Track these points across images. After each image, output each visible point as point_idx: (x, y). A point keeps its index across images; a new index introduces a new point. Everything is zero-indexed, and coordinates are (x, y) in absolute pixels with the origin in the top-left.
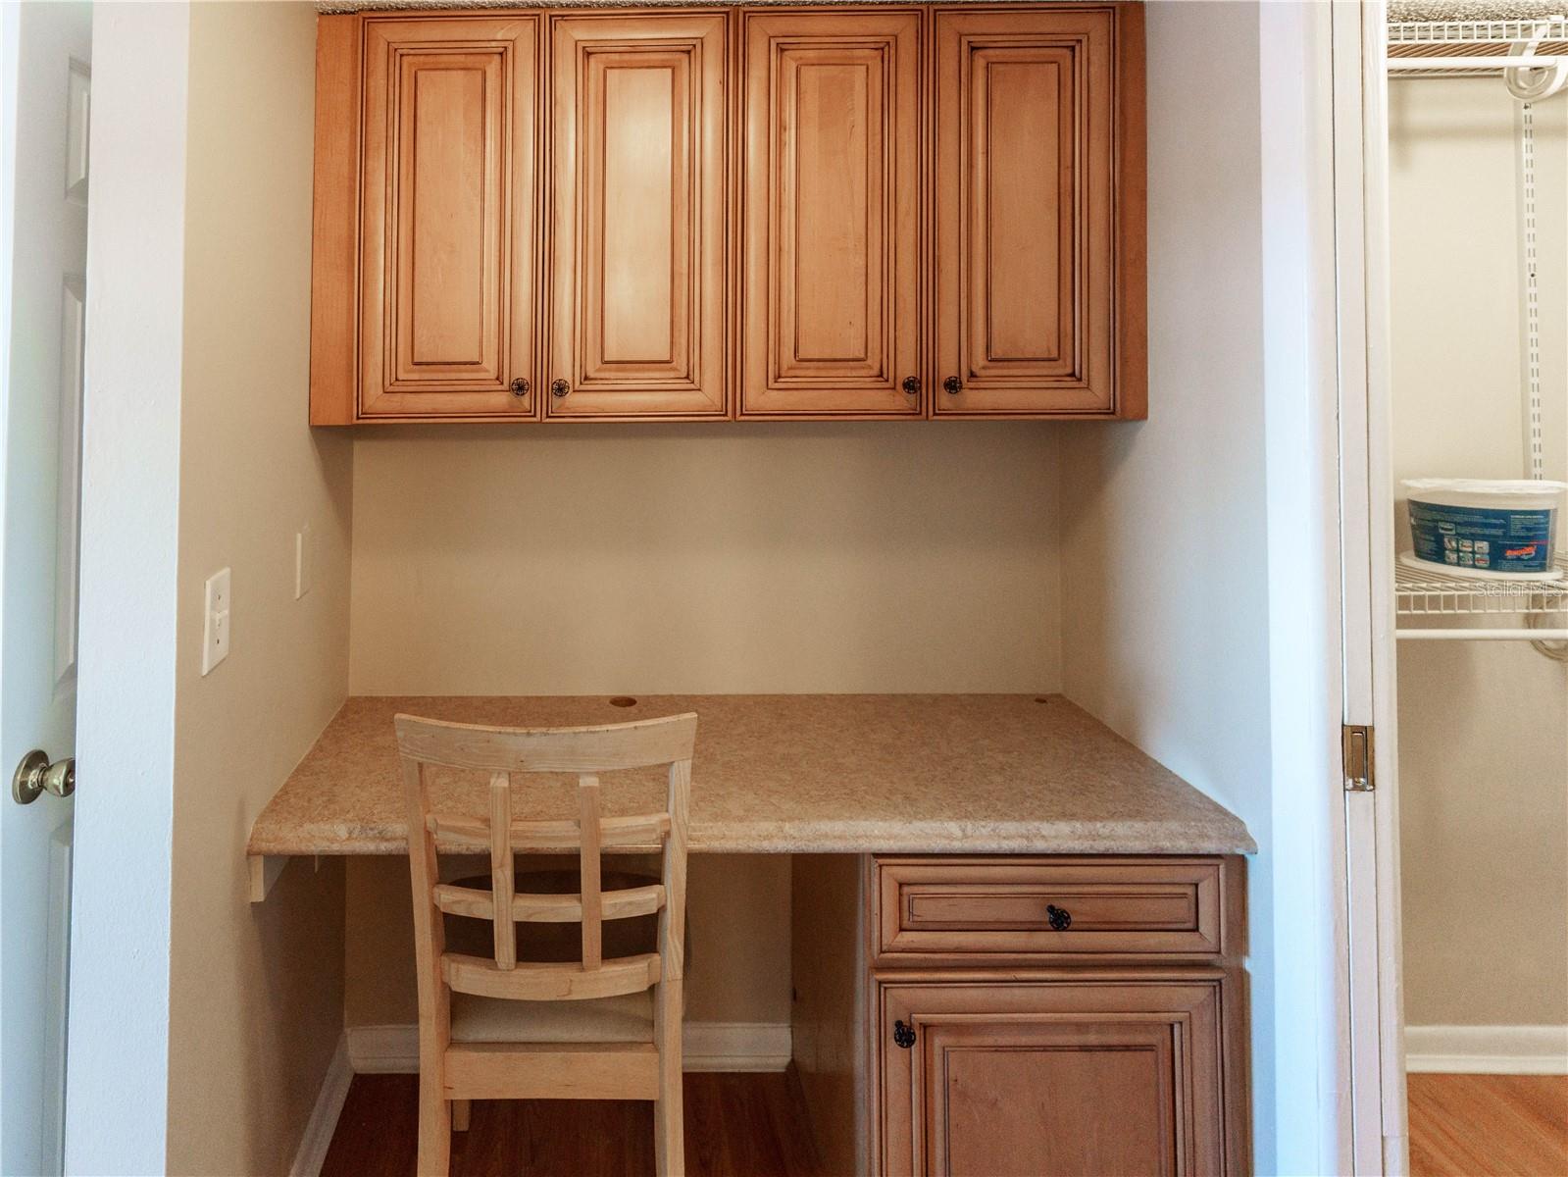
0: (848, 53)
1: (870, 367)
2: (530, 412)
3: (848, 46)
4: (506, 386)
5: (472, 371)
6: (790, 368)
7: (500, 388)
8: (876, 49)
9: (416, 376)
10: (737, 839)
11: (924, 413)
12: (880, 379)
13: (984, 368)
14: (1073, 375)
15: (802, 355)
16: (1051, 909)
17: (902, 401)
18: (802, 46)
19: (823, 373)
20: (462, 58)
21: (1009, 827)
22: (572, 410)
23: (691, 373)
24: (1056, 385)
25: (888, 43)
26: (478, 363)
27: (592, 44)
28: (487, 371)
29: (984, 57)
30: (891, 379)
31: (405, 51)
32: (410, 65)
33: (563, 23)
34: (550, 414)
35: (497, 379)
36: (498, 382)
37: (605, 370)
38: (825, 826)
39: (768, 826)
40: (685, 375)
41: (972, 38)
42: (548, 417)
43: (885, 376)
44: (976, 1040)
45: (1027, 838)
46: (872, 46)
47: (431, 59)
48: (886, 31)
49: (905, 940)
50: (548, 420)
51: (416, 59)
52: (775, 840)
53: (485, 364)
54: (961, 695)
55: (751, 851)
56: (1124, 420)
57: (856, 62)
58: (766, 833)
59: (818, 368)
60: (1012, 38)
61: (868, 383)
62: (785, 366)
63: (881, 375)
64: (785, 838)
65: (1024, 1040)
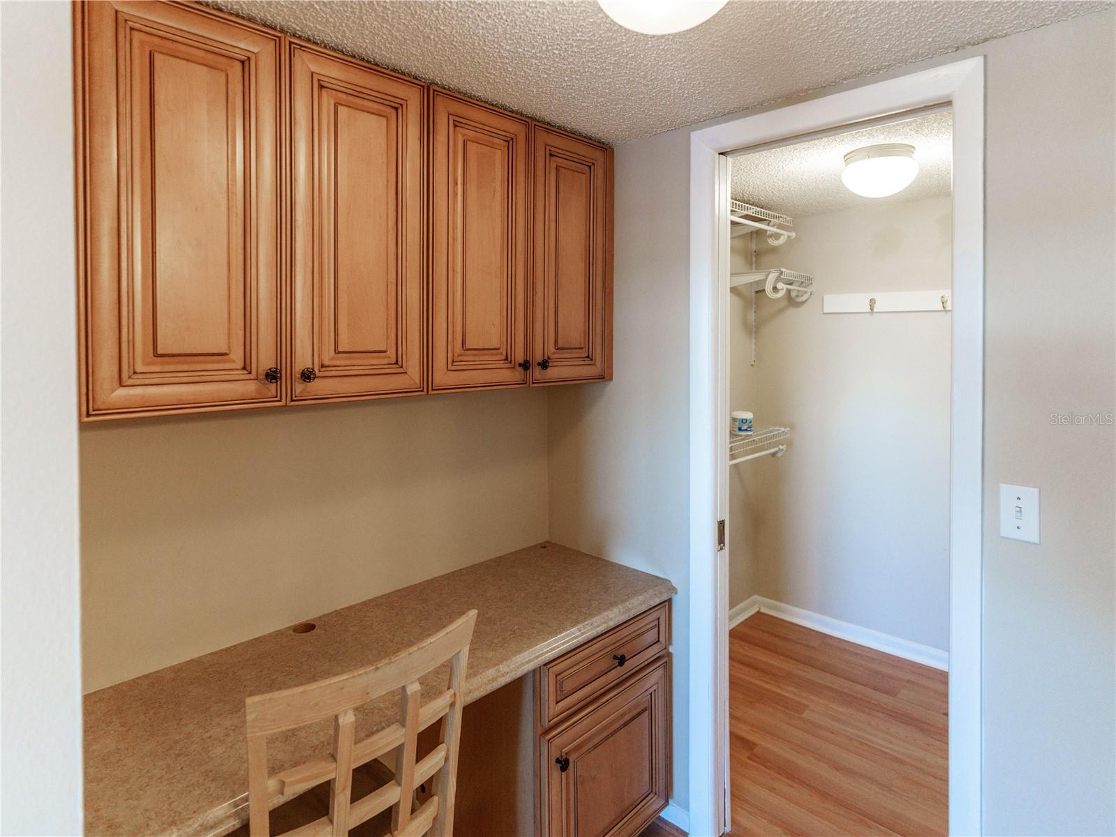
0: (490, 138)
1: (502, 354)
2: (276, 397)
3: (492, 134)
4: (253, 376)
5: (219, 362)
6: (459, 355)
7: (248, 376)
8: (505, 141)
9: (157, 369)
10: (478, 688)
11: (528, 383)
12: (507, 362)
13: (553, 353)
14: (588, 357)
15: (468, 346)
16: (615, 657)
17: (518, 374)
18: (467, 127)
19: (477, 358)
20: (201, 53)
21: (597, 619)
22: (312, 394)
23: (400, 359)
24: (583, 363)
25: (512, 139)
26: (226, 354)
27: (326, 79)
28: (234, 361)
29: (556, 161)
30: (513, 362)
31: (137, 26)
32: (142, 43)
33: (301, 52)
34: (294, 398)
35: (244, 368)
36: (245, 372)
37: (338, 359)
38: (519, 658)
39: (491, 672)
40: (394, 361)
41: (551, 148)
42: (292, 400)
43: (509, 360)
44: (586, 748)
45: (605, 622)
46: (504, 138)
47: (168, 44)
48: (511, 131)
49: (559, 707)
50: (293, 403)
51: (149, 38)
52: (499, 680)
53: (232, 356)
54: (505, 555)
55: (489, 692)
56: (607, 381)
57: (495, 146)
58: (491, 677)
59: (474, 355)
60: (569, 154)
61: (501, 364)
62: (456, 355)
63: (507, 359)
64: (503, 675)
65: (604, 735)
